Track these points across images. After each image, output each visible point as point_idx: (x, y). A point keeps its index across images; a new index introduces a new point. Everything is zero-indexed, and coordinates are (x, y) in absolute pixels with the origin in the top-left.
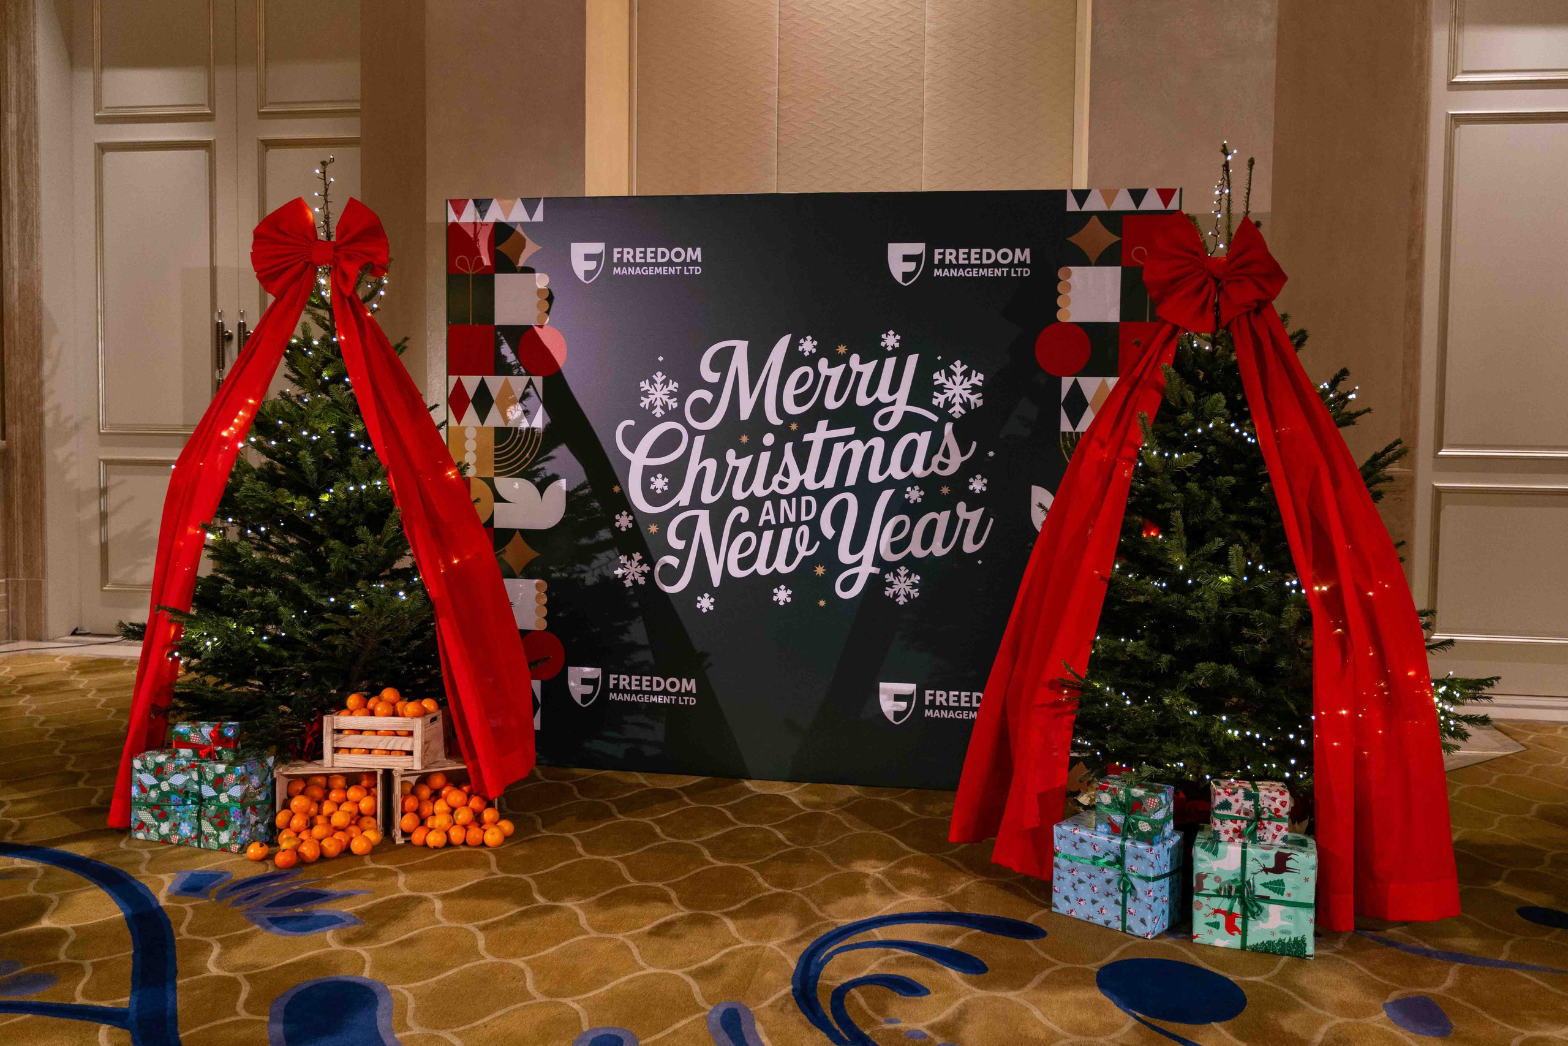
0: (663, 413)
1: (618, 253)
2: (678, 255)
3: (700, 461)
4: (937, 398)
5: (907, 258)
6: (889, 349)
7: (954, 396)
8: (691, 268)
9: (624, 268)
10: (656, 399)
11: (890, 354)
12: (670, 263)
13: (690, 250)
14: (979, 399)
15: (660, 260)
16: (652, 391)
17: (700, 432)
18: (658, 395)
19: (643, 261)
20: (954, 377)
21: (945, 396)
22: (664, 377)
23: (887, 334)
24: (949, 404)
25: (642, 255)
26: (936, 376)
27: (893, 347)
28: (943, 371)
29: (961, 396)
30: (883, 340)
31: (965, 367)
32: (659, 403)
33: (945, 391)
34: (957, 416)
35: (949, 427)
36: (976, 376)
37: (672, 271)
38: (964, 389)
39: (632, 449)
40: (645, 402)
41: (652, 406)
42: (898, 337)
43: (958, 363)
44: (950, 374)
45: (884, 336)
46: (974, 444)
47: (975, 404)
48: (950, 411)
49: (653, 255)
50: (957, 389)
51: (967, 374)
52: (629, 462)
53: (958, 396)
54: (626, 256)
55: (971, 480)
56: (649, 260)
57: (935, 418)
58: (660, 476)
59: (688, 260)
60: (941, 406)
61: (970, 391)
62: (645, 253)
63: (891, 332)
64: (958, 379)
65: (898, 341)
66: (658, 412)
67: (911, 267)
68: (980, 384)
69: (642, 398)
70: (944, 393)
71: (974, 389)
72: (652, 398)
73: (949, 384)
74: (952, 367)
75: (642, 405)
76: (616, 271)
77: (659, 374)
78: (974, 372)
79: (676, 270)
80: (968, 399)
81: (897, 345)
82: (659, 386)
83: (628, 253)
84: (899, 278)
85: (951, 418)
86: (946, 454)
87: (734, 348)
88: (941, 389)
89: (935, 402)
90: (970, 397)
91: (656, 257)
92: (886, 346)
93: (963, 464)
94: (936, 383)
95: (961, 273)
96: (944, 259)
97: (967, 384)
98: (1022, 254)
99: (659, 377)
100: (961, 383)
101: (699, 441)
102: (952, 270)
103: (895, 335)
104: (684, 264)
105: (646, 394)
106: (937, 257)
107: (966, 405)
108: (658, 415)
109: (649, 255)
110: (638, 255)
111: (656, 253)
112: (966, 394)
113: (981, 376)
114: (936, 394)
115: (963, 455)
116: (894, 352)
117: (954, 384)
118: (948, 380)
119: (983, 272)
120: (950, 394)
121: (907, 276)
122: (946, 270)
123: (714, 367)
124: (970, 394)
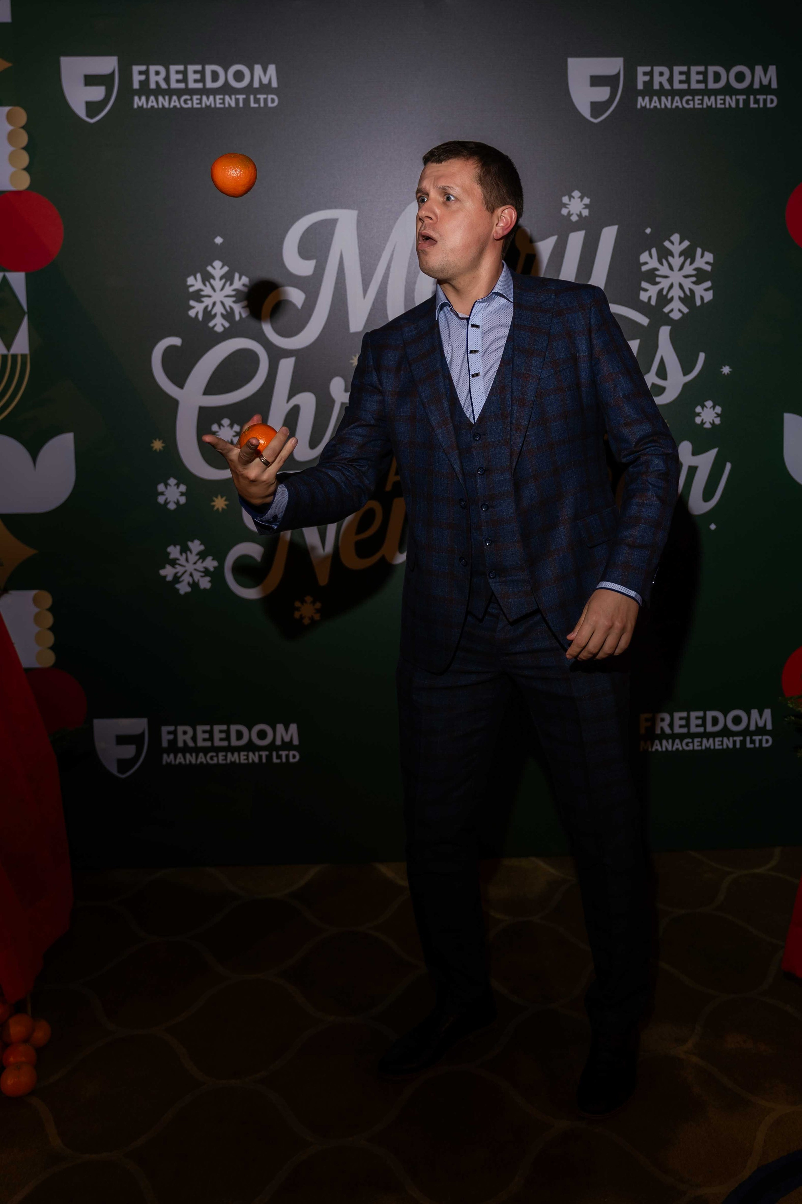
0: (227, 325)
1: (140, 73)
2: (239, 76)
3: (290, 397)
4: (646, 290)
5: (596, 81)
6: (574, 218)
7: (671, 286)
8: (262, 97)
9: (152, 98)
10: (214, 304)
11: (576, 227)
12: (227, 89)
13: (258, 68)
14: (706, 290)
15: (210, 84)
16: (207, 290)
17: (287, 353)
18: (218, 296)
19: (182, 86)
20: (670, 258)
21: (658, 288)
22: (226, 269)
23: (571, 197)
24: (663, 299)
25: (180, 77)
26: (644, 257)
27: (580, 215)
28: (654, 251)
29: (681, 286)
30: (565, 205)
31: (686, 243)
32: (219, 309)
33: (658, 279)
34: (676, 316)
35: (665, 332)
36: (702, 256)
37: (230, 101)
38: (686, 277)
39: (180, 384)
40: (197, 309)
41: (208, 315)
42: (587, 201)
43: (676, 237)
44: (664, 254)
45: (565, 199)
46: (702, 356)
47: (702, 298)
48: (666, 310)
49: (198, 76)
50: (676, 277)
51: (689, 254)
52: (174, 404)
53: (676, 287)
54: (153, 79)
55: (698, 409)
56: (192, 85)
57: (644, 320)
58: (226, 422)
59: (256, 84)
60: (653, 302)
61: (694, 279)
62: (185, 73)
63: (576, 194)
64: (676, 261)
65: (586, 206)
66: (219, 324)
67: (602, 94)
68: (708, 268)
69: (192, 303)
70: (656, 283)
71: (700, 276)
72: (208, 302)
73: (664, 270)
74: (667, 244)
75: (192, 313)
76: (139, 102)
77: (217, 264)
78: (699, 251)
79: (237, 100)
80: (691, 291)
81: (586, 213)
82: (217, 283)
83: (157, 73)
84: (585, 111)
85: (666, 320)
86: (662, 373)
87: (332, 223)
88: (652, 277)
89: (644, 297)
90: (694, 287)
91: (203, 80)
92: (569, 214)
93: (686, 386)
94: (644, 268)
95: (677, 102)
96: (651, 81)
97: (689, 269)
98: (765, 74)
99: (218, 269)
100: (681, 268)
101: (287, 366)
102: (663, 99)
103: (582, 198)
104: (249, 90)
105: (198, 296)
106: (641, 80)
107: (688, 299)
108: (219, 329)
109: (192, 77)
110: (174, 77)
111: (202, 73)
112: (688, 284)
113: (709, 257)
114: (644, 285)
115: (686, 373)
116: (582, 224)
117: (671, 268)
118: (662, 264)
119: (710, 102)
120: (664, 284)
121: (597, 108)
122: (655, 98)
123: (304, 252)
124: (694, 283)
